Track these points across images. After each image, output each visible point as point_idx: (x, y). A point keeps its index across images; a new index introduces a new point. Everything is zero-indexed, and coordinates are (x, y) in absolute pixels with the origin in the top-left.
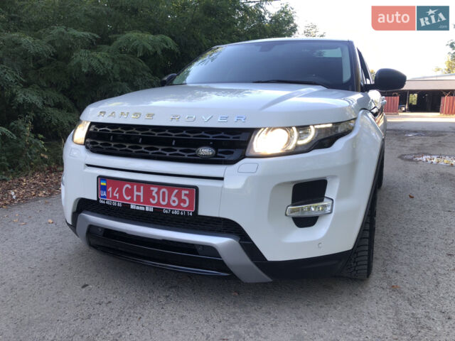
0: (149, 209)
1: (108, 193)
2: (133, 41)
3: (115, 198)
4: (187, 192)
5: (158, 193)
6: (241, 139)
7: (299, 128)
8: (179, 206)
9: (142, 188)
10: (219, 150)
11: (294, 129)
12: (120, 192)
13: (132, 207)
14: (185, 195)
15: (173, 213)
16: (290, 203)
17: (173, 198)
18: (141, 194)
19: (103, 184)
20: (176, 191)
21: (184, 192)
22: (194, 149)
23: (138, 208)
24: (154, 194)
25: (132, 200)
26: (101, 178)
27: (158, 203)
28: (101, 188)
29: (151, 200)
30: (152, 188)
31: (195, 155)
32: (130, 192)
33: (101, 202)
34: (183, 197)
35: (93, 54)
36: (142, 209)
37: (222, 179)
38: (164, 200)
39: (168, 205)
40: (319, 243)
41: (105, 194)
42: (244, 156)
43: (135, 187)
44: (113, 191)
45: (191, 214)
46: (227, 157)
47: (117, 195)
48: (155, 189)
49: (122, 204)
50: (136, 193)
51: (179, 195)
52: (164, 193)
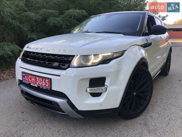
0: (36, 86)
1: (25, 78)
2: (70, 13)
3: (27, 80)
4: (48, 80)
5: (39, 80)
6: (69, 60)
7: (94, 55)
8: (45, 86)
9: (34, 77)
10: (61, 64)
11: (92, 56)
12: (28, 78)
13: (31, 84)
14: (47, 81)
15: (43, 88)
16: (88, 87)
17: (43, 82)
18: (34, 80)
19: (24, 75)
20: (44, 80)
21: (47, 80)
22: (52, 63)
23: (33, 85)
24: (38, 80)
25: (31, 82)
26: (23, 73)
27: (39, 84)
28: (23, 76)
29: (37, 82)
30: (37, 78)
31: (52, 66)
32: (31, 79)
33: (23, 81)
34: (47, 82)
35: (56, 18)
36: (34, 85)
37: (60, 76)
38: (41, 83)
39: (42, 85)
40: (101, 104)
41: (24, 79)
42: (69, 67)
43: (32, 77)
44: (26, 78)
45: (49, 89)
46: (63, 67)
47: (27, 79)
48: (38, 78)
49: (29, 83)
50: (32, 79)
51: (45, 81)
52: (40, 80)
